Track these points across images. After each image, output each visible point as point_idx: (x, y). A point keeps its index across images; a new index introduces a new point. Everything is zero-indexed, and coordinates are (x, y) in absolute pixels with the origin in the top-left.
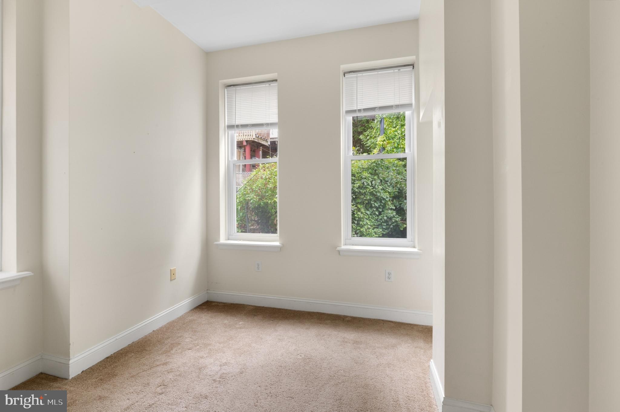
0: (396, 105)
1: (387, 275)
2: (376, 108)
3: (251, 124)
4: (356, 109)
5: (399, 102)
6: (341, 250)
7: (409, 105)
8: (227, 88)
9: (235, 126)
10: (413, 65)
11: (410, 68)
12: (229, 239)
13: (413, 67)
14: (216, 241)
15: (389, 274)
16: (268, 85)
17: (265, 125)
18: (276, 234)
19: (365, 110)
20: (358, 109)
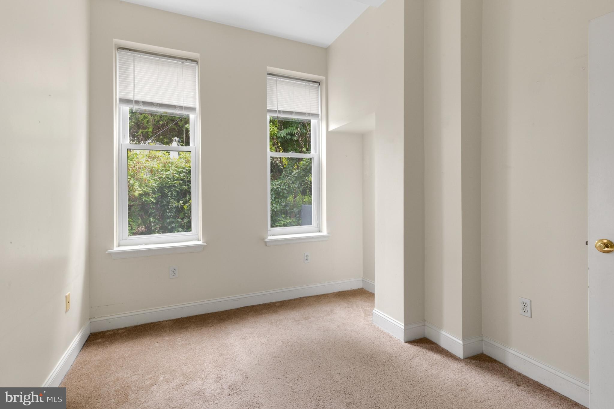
0: (308, 113)
1: (305, 258)
2: (293, 112)
3: (158, 103)
4: (276, 109)
5: (310, 111)
6: (268, 241)
7: (316, 115)
8: (119, 50)
9: (134, 102)
10: (319, 83)
11: (316, 85)
12: (119, 246)
13: (320, 84)
14: (108, 250)
15: (307, 256)
16: (181, 62)
17: (178, 108)
18: (191, 232)
19: (284, 112)
20: (278, 110)
